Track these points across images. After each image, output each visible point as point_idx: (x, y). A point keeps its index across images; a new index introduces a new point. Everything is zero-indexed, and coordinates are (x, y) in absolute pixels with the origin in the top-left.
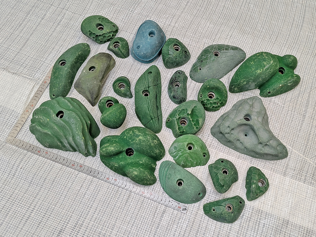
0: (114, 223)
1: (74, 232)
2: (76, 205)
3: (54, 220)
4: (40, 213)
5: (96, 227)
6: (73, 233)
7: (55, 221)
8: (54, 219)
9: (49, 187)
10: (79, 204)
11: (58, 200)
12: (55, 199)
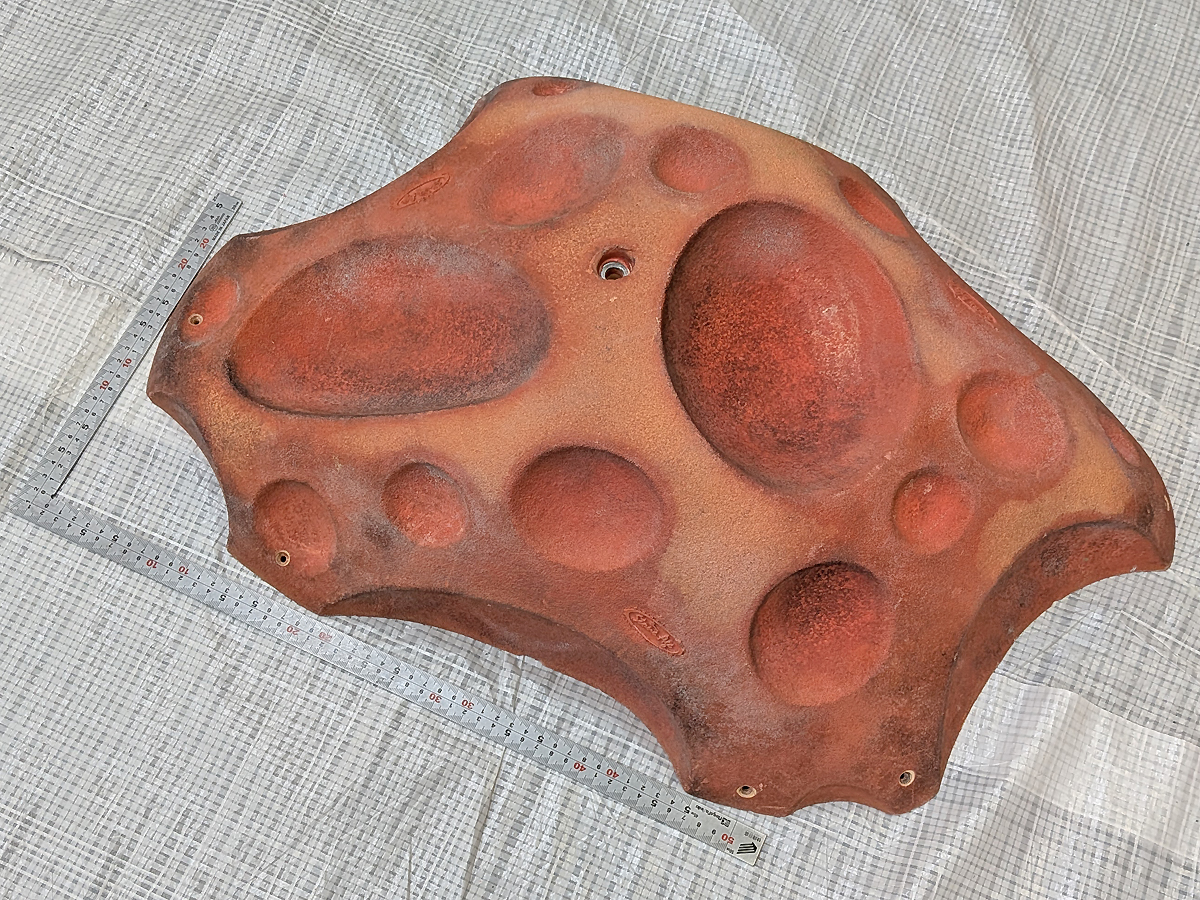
3: (70, 842)
8: (70, 837)
12: (75, 753)
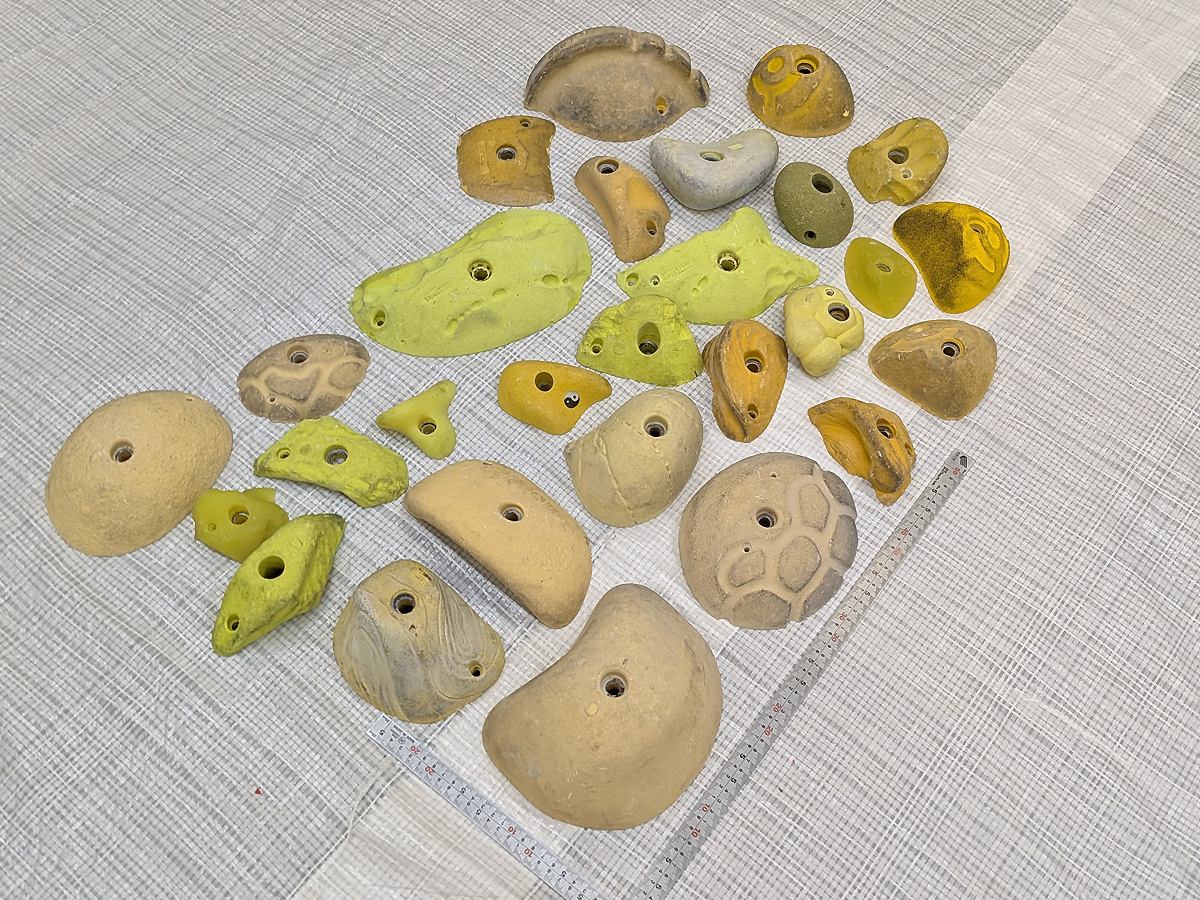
0: (997, 564)
1: (1006, 672)
2: (928, 653)
4: (934, 759)
5: (1001, 610)
6: (1010, 677)
7: (968, 719)
9: (859, 718)
10: (926, 644)
11: (902, 700)
